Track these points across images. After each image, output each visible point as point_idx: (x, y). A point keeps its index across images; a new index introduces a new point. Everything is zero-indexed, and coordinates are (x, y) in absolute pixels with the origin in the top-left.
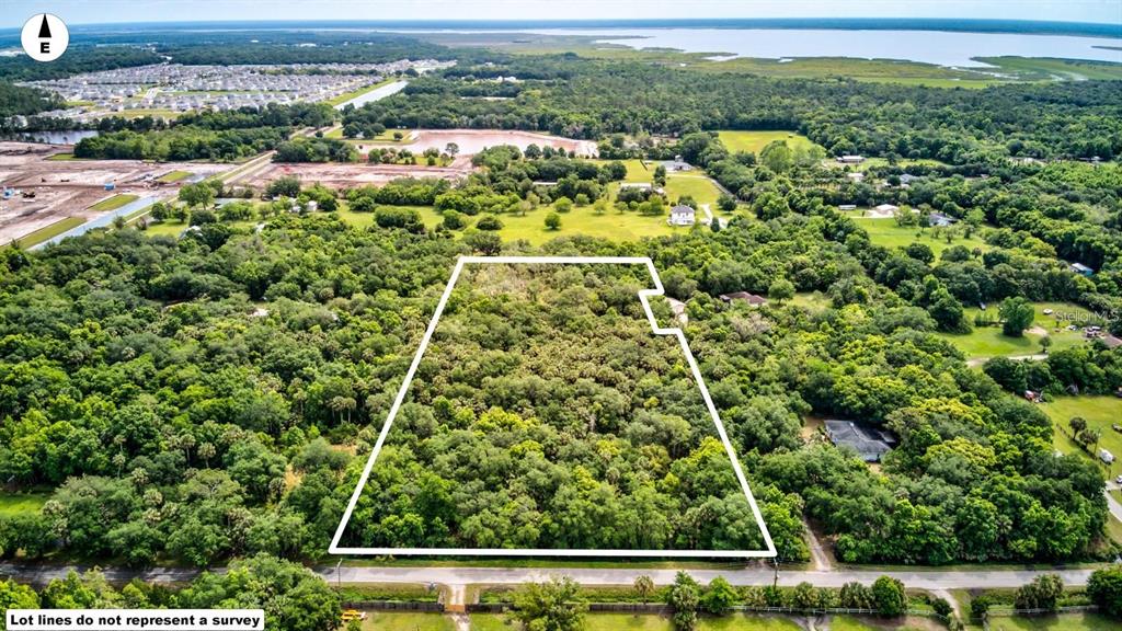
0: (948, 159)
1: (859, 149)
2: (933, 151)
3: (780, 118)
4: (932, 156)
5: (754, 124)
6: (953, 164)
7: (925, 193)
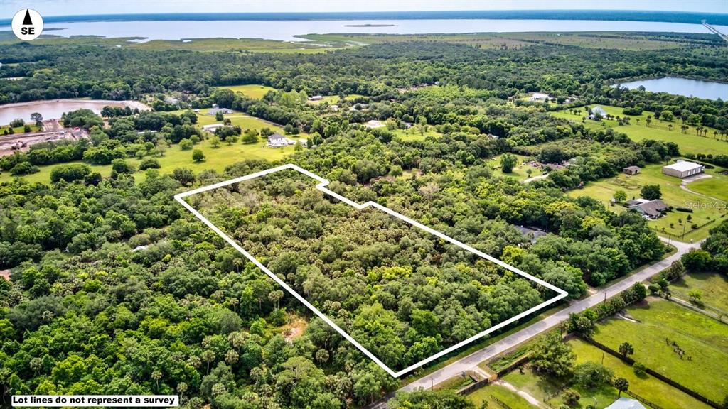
0: (365, 93)
1: (316, 92)
2: (354, 89)
3: (248, 77)
4: (354, 92)
5: (233, 81)
6: (369, 95)
7: (386, 112)
